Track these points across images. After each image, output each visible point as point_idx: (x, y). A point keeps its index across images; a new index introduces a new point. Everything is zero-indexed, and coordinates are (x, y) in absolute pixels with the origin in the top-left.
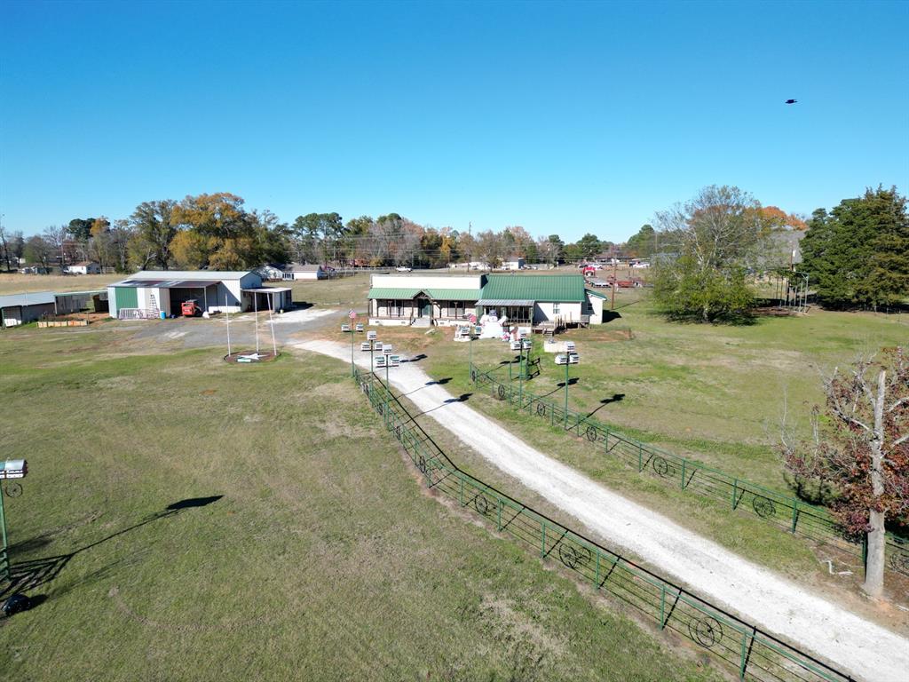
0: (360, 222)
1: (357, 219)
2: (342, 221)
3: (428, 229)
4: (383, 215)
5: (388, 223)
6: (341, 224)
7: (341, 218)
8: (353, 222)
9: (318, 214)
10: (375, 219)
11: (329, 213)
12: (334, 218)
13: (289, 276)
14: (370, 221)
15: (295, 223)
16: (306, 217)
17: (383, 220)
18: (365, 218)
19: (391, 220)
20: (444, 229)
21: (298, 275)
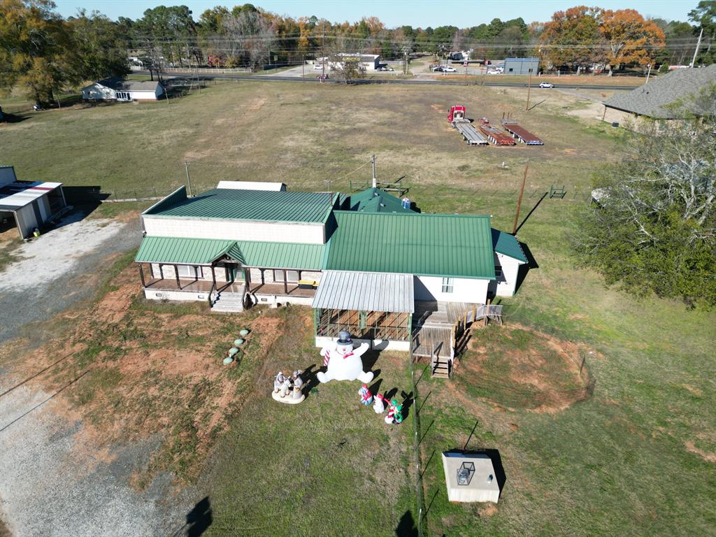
0: (215, 13)
1: (212, 9)
2: (192, 15)
3: (286, 19)
4: (237, 5)
5: (242, 15)
6: (191, 17)
7: (191, 12)
8: (208, 13)
9: (167, 6)
10: (230, 9)
11: (179, 5)
12: (183, 11)
13: (124, 95)
14: (225, 11)
15: (144, 16)
16: (155, 10)
17: (237, 11)
18: (219, 8)
19: (245, 12)
20: (301, 19)
21: (135, 95)
